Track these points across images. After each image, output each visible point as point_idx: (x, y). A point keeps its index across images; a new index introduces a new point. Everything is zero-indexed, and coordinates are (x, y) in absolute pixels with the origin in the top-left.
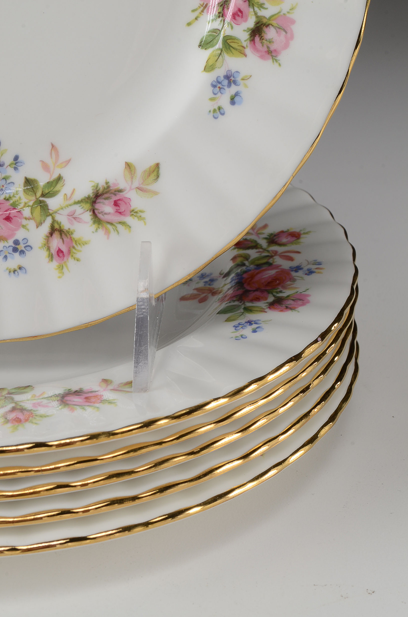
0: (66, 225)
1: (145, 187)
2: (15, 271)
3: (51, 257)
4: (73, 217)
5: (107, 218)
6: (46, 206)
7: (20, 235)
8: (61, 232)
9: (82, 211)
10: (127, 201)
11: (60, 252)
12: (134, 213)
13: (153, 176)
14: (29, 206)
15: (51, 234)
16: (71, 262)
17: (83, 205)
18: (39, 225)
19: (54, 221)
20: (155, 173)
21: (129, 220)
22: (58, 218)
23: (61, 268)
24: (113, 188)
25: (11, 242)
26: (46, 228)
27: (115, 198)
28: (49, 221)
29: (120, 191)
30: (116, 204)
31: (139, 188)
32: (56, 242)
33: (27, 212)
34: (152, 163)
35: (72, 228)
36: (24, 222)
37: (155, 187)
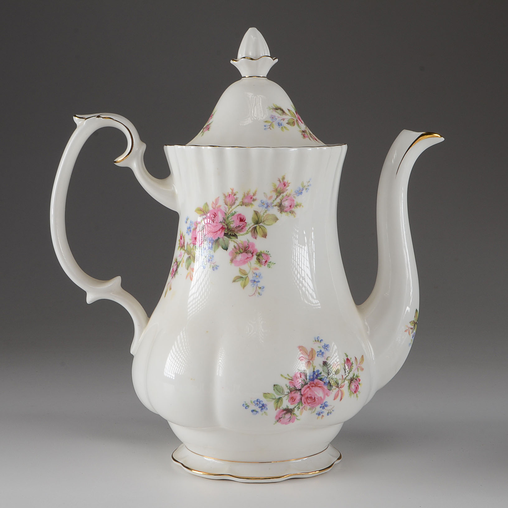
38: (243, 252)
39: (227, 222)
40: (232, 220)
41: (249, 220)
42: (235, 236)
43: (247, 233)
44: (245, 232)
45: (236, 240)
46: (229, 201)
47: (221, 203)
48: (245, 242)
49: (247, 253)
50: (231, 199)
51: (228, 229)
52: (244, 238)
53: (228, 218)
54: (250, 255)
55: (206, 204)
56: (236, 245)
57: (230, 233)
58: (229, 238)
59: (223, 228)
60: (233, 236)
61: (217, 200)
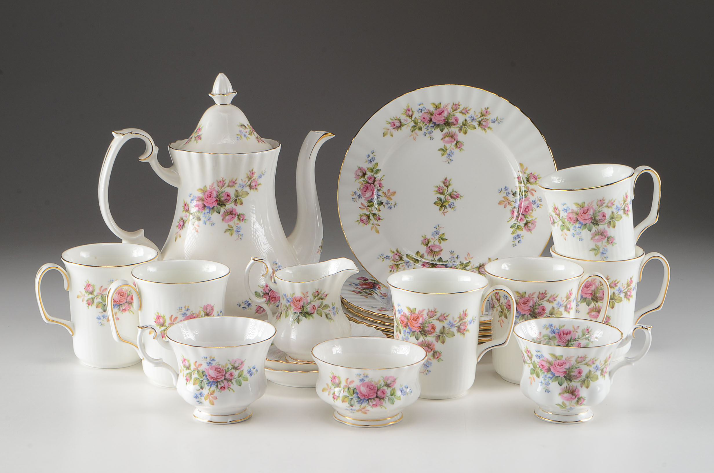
0: (408, 118)
1: (387, 130)
2: (421, 104)
3: (411, 109)
4: (406, 121)
5: (397, 121)
6: (414, 123)
7: (421, 114)
8: (409, 116)
9: (404, 122)
10: (392, 126)
11: (409, 111)
12: (389, 123)
13: (385, 133)
14: (419, 122)
15: (412, 115)
16: (406, 108)
17: (404, 124)
18: (416, 118)
19: (412, 119)
20: (384, 134)
21: (391, 121)
22: (411, 120)
23: (408, 106)
24: (396, 129)
25: (423, 112)
26: (414, 117)
27: (395, 126)
28: (413, 119)
29: (394, 129)
30: (394, 125)
31: (389, 130)
32: (410, 113)
33: (419, 121)
34: (385, 137)
35: (406, 117)
36: (420, 118)
37: (384, 130)
38: (230, 214)
39: (219, 197)
40: (222, 196)
41: (232, 195)
42: (225, 205)
43: (231, 203)
44: (230, 202)
45: (225, 207)
46: (220, 184)
47: (215, 186)
48: (231, 208)
49: (232, 215)
50: (221, 183)
51: (220, 201)
52: (230, 206)
53: (220, 194)
54: (234, 216)
55: (206, 186)
56: (225, 210)
57: (221, 203)
58: (220, 206)
59: (216, 200)
60: (223, 205)
61: (213, 184)
